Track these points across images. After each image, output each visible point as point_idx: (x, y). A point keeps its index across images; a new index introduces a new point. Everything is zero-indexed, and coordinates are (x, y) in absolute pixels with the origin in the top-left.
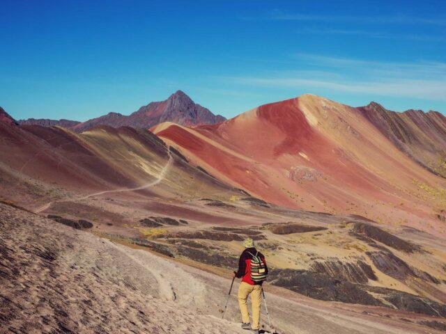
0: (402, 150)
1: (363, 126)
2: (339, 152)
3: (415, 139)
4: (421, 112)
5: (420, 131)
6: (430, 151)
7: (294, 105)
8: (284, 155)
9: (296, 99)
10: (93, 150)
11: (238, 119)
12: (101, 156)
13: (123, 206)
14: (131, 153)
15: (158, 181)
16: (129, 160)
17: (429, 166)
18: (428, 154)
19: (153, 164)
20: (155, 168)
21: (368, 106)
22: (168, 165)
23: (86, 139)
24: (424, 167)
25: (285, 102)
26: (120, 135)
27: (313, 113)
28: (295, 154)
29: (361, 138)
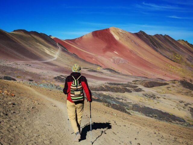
0: (157, 51)
1: (138, 41)
2: (131, 52)
3: (161, 46)
4: (161, 35)
5: (162, 43)
6: (168, 51)
7: (108, 31)
8: (108, 52)
9: (108, 29)
10: (16, 40)
11: (84, 37)
12: (21, 44)
13: (39, 69)
14: (38, 44)
15: (55, 58)
16: (37, 47)
17: (170, 58)
18: (168, 53)
19: (51, 50)
20: (53, 52)
21: (139, 33)
22: (59, 51)
23: (12, 35)
24: (168, 58)
25: (104, 30)
26: (31, 34)
27: (116, 35)
28: (112, 52)
29: (139, 46)
